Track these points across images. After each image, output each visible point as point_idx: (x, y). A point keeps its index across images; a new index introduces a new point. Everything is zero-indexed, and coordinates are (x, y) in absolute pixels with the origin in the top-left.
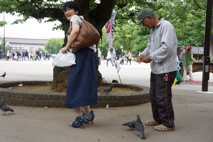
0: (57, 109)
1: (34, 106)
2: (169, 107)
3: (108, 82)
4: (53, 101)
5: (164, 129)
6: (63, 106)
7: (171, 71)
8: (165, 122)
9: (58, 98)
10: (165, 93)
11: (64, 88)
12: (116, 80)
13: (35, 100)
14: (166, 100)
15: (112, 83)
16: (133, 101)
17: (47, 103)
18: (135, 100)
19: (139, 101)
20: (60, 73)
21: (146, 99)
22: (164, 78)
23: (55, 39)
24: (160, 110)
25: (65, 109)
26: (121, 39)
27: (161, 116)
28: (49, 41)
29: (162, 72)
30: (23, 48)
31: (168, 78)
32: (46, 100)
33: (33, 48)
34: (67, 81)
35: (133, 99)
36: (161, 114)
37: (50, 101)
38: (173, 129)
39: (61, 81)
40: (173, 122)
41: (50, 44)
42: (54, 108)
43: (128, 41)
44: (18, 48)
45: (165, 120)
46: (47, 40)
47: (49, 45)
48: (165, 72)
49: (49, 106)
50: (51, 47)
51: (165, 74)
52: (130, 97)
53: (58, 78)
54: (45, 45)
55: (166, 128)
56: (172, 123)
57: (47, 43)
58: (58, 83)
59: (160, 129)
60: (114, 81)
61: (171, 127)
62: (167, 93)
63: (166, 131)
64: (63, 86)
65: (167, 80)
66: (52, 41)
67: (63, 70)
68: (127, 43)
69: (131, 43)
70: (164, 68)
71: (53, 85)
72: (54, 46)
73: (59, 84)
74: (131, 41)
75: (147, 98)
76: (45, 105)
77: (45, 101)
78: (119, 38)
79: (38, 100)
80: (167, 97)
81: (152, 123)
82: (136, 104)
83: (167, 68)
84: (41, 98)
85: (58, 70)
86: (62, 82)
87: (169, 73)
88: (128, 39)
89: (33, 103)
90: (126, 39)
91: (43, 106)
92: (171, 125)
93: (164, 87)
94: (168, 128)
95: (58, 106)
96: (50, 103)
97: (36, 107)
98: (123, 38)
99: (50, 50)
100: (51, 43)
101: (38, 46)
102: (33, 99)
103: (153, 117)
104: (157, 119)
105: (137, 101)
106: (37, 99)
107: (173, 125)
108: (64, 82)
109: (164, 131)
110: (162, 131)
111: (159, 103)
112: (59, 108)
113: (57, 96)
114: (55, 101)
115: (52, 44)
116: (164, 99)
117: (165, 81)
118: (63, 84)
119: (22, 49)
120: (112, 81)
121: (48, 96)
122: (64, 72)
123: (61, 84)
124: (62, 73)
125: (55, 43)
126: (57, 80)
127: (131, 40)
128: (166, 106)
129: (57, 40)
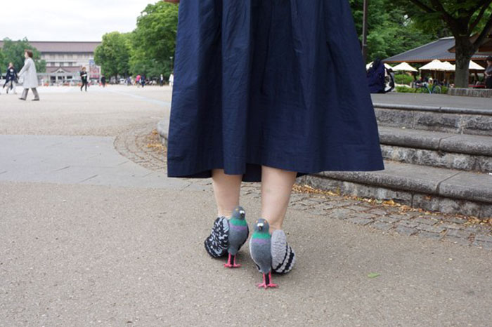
30: (75, 63)
41: (105, 48)
44: (66, 62)
47: (105, 51)
50: (109, 54)
99: (107, 63)
100: (108, 46)
119: (74, 65)
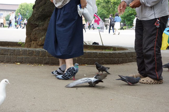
0: (30, 65)
1: (5, 62)
2: (157, 58)
3: (88, 44)
4: (26, 56)
5: (150, 82)
6: (38, 63)
7: (163, 16)
8: (151, 74)
9: (31, 53)
10: (155, 42)
11: (38, 46)
12: (97, 42)
13: (6, 55)
14: (155, 49)
15: (93, 45)
16: (115, 59)
17: (19, 59)
18: (118, 58)
19: (122, 59)
20: (34, 30)
21: (131, 58)
22: (155, 24)
23: (27, 5)
24: (146, 61)
25: (39, 65)
26: (104, 4)
27: (148, 67)
28: (20, 7)
29: (153, 17)
31: (159, 24)
32: (19, 55)
33: (2, 14)
34: (42, 39)
35: (116, 57)
36: (147, 65)
37: (22, 56)
38: (161, 82)
39: (35, 38)
40: (161, 74)
41: (21, 10)
42: (27, 64)
43: (112, 6)
45: (152, 72)
46: (18, 5)
47: (21, 12)
48: (157, 17)
49: (21, 62)
50: (23, 13)
51: (156, 19)
52: (112, 54)
53: (31, 35)
54: (16, 11)
55: (153, 81)
56: (159, 75)
57: (19, 9)
58: (31, 41)
59: (145, 81)
60: (95, 43)
61: (158, 80)
62: (157, 41)
63: (152, 84)
64: (37, 44)
65: (158, 26)
66: (24, 6)
67: (37, 27)
68: (111, 8)
69: (115, 8)
70: (155, 13)
71: (26, 44)
72: (27, 12)
73: (33, 42)
74: (116, 6)
75: (132, 56)
76: (18, 60)
77: (17, 57)
78: (101, 3)
79: (10, 55)
80: (156, 46)
81: (136, 77)
82: (119, 62)
83: (159, 12)
84: (12, 53)
85: (32, 27)
86: (35, 40)
87: (160, 18)
88: (112, 4)
89: (4, 59)
90: (110, 3)
91: (16, 62)
92: (159, 78)
93: (155, 34)
94: (154, 81)
95: (31, 62)
96: (22, 59)
97: (8, 63)
98: (106, 2)
101: (7, 12)
102: (4, 55)
103: (138, 70)
104: (142, 72)
105: (121, 59)
106: (8, 55)
107: (161, 78)
108: (38, 40)
109: (150, 83)
110: (147, 84)
111: (147, 53)
112: (32, 64)
113: (30, 51)
114: (28, 56)
115: (23, 10)
116: (153, 49)
117: (157, 28)
118: (37, 42)
120: (92, 43)
121: (20, 51)
122: (38, 29)
123: (35, 42)
124: (36, 30)
125: (27, 9)
126: (31, 38)
127: (116, 4)
128: (154, 56)
129: (29, 5)
